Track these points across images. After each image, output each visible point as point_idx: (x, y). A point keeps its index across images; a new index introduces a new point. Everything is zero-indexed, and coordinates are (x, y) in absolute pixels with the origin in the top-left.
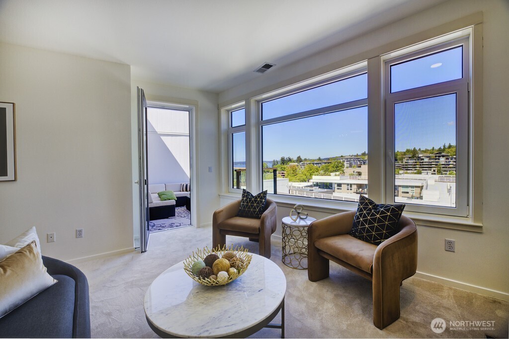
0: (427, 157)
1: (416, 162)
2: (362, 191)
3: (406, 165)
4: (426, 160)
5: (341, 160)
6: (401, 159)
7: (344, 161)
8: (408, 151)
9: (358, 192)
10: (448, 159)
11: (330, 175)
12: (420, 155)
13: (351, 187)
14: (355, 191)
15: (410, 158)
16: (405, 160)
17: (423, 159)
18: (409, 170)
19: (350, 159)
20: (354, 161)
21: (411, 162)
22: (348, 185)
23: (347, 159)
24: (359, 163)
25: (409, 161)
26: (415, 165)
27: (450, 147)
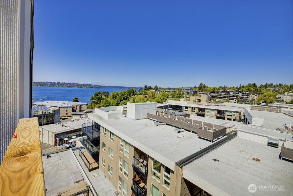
0: (232, 92)
1: (226, 95)
2: (201, 113)
3: (220, 96)
4: (231, 94)
5: (183, 90)
6: (217, 92)
7: (184, 91)
8: (220, 87)
10: (243, 94)
12: (228, 91)
15: (222, 91)
16: (219, 93)
17: (230, 93)
18: (222, 99)
19: (188, 90)
20: (190, 91)
21: (223, 94)
22: (192, 108)
23: (186, 90)
24: (193, 93)
25: (222, 94)
26: (225, 96)
27: (243, 87)
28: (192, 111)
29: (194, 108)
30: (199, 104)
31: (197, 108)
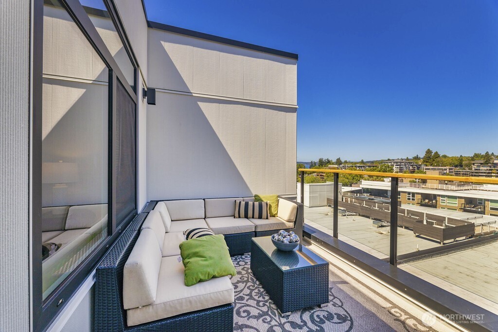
2: (428, 202)
5: (389, 164)
6: (468, 165)
7: (393, 165)
8: (476, 155)
9: (423, 203)
11: (384, 181)
12: (496, 162)
13: (413, 196)
14: (419, 202)
15: (481, 164)
16: (474, 167)
19: (401, 163)
20: (405, 165)
21: (484, 169)
22: (409, 193)
23: (397, 163)
24: (411, 168)
25: (481, 168)
28: (409, 199)
29: (413, 194)
30: (424, 186)
31: (418, 193)
